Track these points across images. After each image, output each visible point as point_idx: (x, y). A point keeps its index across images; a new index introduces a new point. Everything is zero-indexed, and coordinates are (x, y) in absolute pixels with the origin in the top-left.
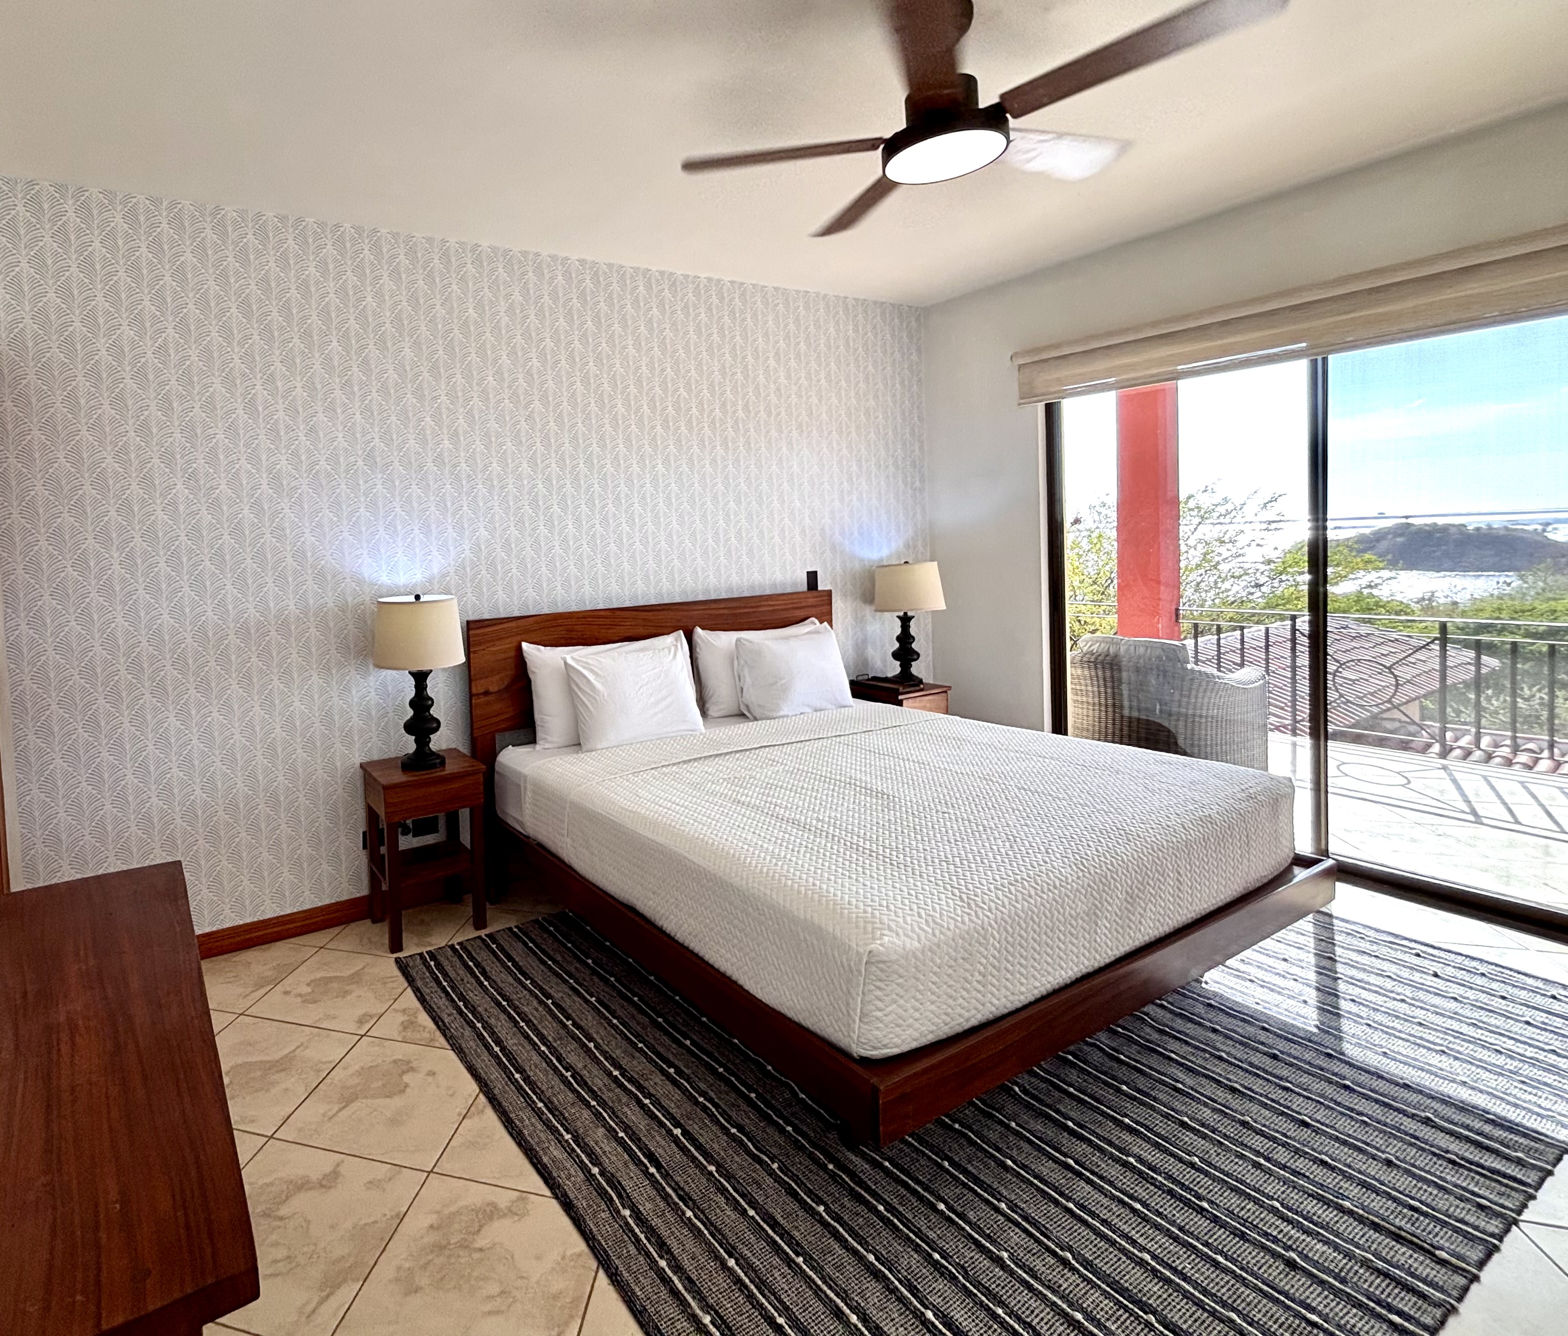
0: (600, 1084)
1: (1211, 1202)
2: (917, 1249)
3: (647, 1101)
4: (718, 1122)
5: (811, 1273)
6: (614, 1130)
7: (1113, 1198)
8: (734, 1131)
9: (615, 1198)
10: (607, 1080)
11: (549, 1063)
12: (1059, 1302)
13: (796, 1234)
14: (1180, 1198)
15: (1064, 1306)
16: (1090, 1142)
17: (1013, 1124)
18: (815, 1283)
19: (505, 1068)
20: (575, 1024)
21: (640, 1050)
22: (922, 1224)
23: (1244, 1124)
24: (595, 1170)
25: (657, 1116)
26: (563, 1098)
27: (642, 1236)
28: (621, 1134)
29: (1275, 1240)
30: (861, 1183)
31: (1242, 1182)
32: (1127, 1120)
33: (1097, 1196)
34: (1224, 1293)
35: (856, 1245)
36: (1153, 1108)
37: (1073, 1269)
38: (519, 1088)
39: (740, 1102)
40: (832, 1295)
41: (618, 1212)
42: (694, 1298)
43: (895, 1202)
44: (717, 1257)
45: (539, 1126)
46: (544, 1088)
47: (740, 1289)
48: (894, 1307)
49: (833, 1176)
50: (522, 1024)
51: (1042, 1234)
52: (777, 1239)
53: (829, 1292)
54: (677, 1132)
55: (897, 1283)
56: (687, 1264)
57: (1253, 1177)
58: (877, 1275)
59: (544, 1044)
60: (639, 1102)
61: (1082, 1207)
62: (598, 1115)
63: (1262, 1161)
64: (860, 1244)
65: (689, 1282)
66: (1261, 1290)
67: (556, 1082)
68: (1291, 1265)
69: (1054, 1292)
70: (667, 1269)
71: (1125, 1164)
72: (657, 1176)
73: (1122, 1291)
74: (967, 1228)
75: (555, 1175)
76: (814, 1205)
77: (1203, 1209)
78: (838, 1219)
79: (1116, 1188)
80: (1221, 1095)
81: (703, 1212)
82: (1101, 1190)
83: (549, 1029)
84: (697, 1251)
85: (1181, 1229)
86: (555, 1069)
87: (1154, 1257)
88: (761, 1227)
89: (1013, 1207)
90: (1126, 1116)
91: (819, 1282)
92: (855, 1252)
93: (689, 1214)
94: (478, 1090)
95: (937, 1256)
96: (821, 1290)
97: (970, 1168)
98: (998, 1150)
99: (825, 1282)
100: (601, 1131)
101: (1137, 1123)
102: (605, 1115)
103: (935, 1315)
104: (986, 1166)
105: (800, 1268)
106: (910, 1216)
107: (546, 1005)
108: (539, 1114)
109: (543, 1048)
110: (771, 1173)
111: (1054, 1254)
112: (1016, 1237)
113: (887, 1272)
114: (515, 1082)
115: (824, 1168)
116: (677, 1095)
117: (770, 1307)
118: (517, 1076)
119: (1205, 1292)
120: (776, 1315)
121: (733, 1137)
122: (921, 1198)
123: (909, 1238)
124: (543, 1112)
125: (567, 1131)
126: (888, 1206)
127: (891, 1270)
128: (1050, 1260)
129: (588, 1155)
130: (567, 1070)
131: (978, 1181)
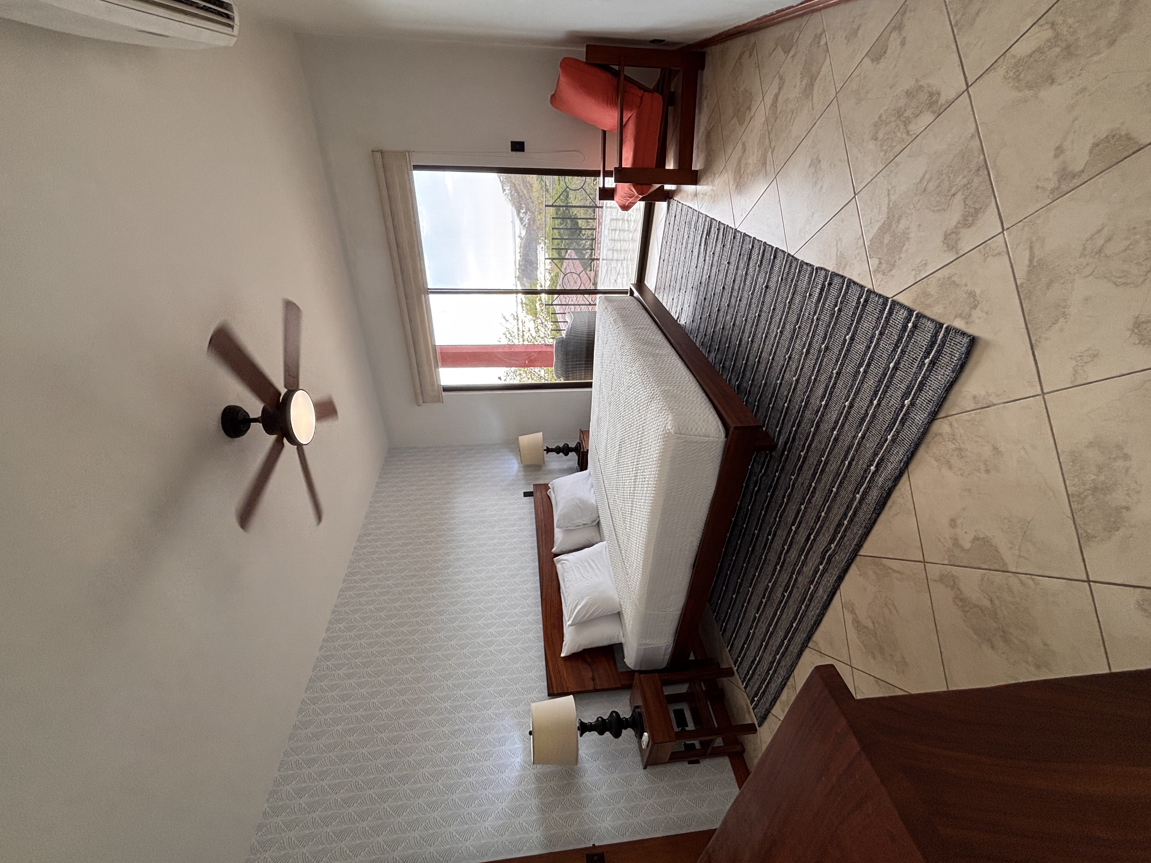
0: (785, 575)
1: (756, 313)
2: (804, 412)
3: (786, 547)
4: (784, 509)
5: (826, 453)
6: (802, 562)
7: (764, 344)
8: (786, 500)
9: (829, 554)
10: (783, 572)
11: (784, 608)
12: (803, 358)
13: (815, 463)
14: (757, 322)
15: (803, 356)
16: (749, 354)
17: (750, 382)
18: (829, 451)
19: (794, 634)
20: (764, 598)
21: (766, 557)
22: (795, 411)
23: (728, 306)
24: (821, 567)
25: (791, 541)
26: (797, 595)
27: (839, 535)
28: (803, 557)
29: (761, 292)
30: (788, 438)
31: (747, 304)
32: (737, 343)
33: (765, 350)
34: (782, 305)
35: (810, 437)
36: (731, 335)
37: (791, 354)
38: (800, 622)
39: (773, 500)
40: (831, 443)
41: (834, 551)
42: (853, 504)
43: (791, 423)
44: (835, 497)
45: (813, 604)
46: (796, 607)
47: (843, 483)
48: (826, 418)
49: (789, 452)
50: (771, 630)
51: (783, 366)
52: (819, 471)
53: (830, 444)
54: (794, 528)
55: (818, 418)
56: (842, 510)
57: (744, 301)
58: (818, 426)
59: (776, 613)
60: (787, 552)
61: (770, 354)
62: (799, 573)
63: (738, 299)
64: (809, 435)
65: (848, 508)
66: (777, 295)
67: (791, 601)
68: (767, 287)
69: (800, 360)
70: (847, 520)
71: (752, 341)
72: (814, 534)
73: (792, 338)
74: (790, 394)
75: (830, 590)
76: (802, 457)
77: (759, 315)
78: (804, 446)
79: (761, 344)
80: (721, 314)
81: (821, 508)
82: (763, 348)
83: (769, 612)
84: (836, 507)
85: (767, 321)
86: (786, 603)
87: (778, 328)
88: (818, 479)
89: (778, 378)
90: (736, 343)
91: (828, 449)
92: (813, 436)
93: (823, 514)
94: (807, 648)
95: (803, 404)
96: (831, 448)
97: (770, 396)
98: (760, 387)
99: (827, 447)
100: (805, 569)
101: (738, 339)
102: (797, 568)
103: (823, 401)
104: (767, 390)
105: (826, 458)
106: (793, 417)
107: (759, 617)
108: (808, 606)
109: (778, 613)
110: (796, 479)
111: (788, 361)
112: (787, 376)
113: (815, 422)
114: (798, 625)
115: (788, 455)
116: (779, 532)
117: (844, 469)
118: (794, 625)
119: (784, 311)
120: (846, 466)
121: (788, 500)
123: (801, 416)
124: (806, 605)
125: (810, 588)
126: (793, 426)
127: (814, 421)
128: (791, 363)
129: (817, 573)
130: (784, 596)
131: (773, 393)
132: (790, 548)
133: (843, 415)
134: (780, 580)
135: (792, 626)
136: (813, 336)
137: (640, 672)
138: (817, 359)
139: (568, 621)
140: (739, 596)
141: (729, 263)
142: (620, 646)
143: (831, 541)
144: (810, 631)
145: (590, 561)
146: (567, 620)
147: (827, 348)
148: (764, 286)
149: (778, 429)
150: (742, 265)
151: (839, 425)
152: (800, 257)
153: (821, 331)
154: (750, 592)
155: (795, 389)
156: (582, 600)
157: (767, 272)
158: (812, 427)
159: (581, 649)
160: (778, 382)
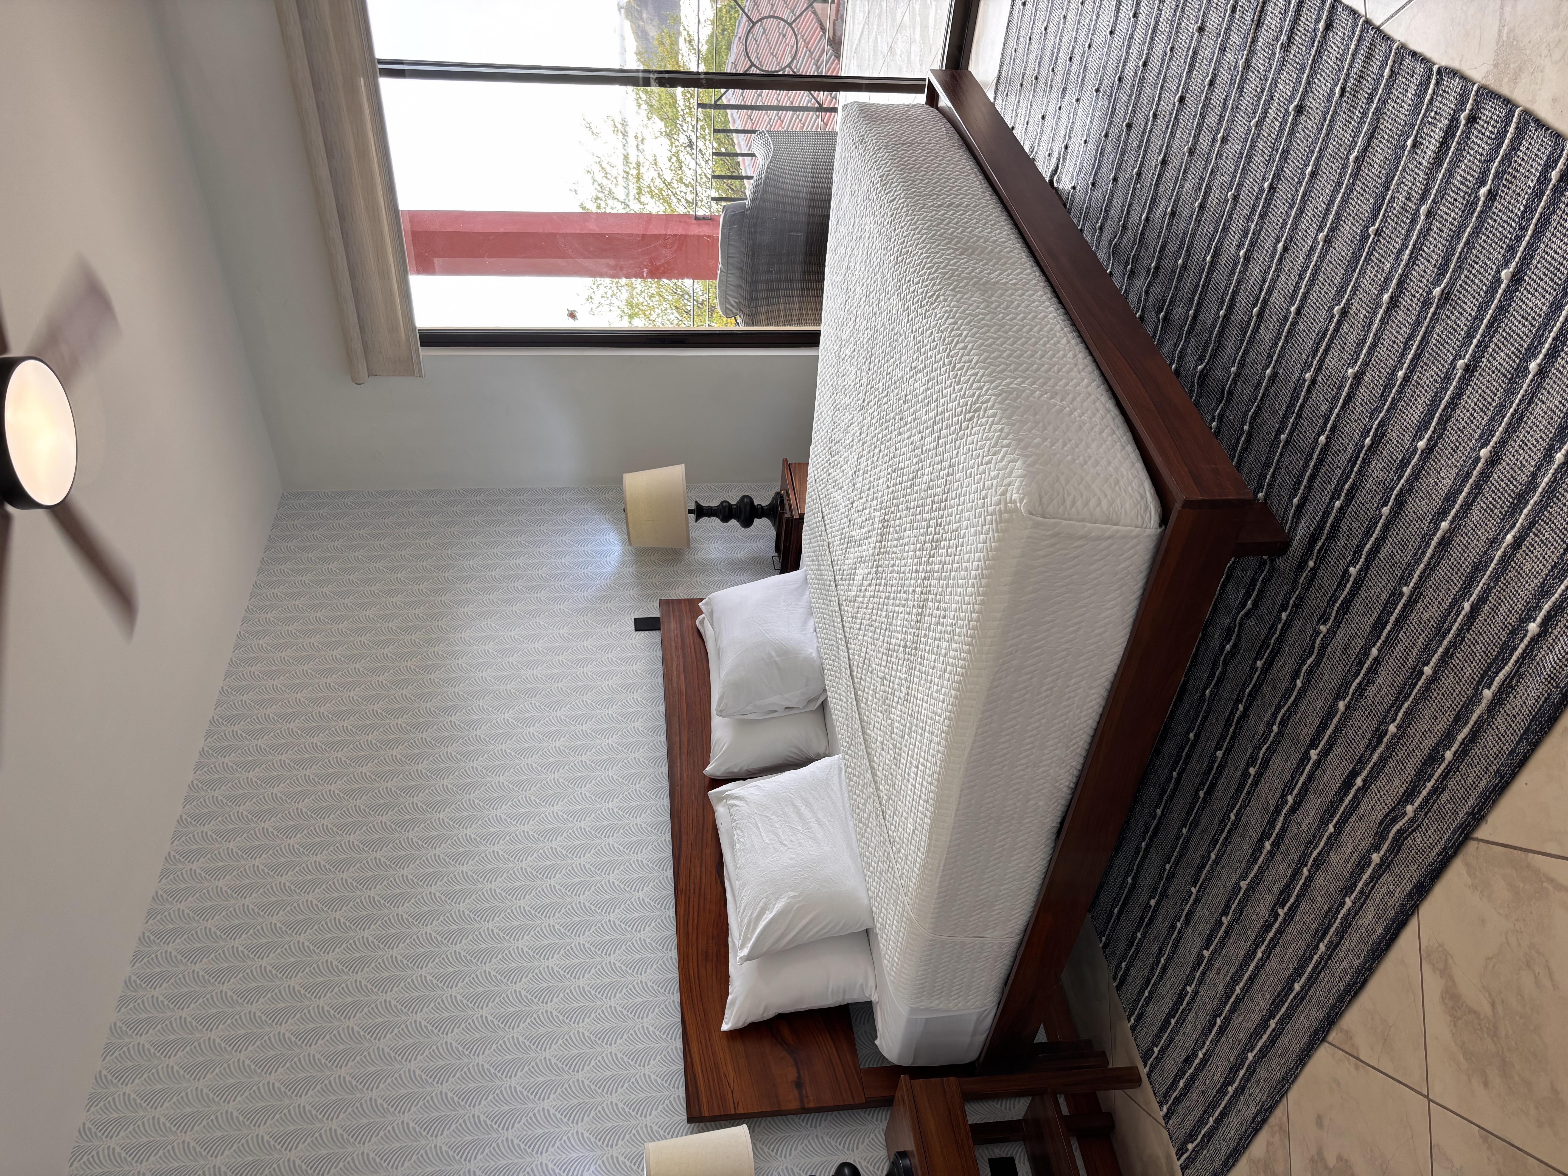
0: (1283, 866)
1: (1264, 180)
2: (1366, 462)
3: (1290, 799)
4: (1296, 703)
5: (1416, 576)
6: (1329, 838)
7: (1278, 269)
8: (1299, 683)
9: (1397, 827)
10: (1278, 858)
11: (1274, 942)
12: (1379, 317)
13: (1384, 597)
14: (1267, 206)
15: (1381, 311)
16: (1235, 293)
17: (1233, 369)
18: (1424, 571)
19: (1293, 1008)
20: (1225, 913)
21: (1238, 816)
22: (1344, 458)
23: (1191, 152)
24: (1376, 858)
25: (1304, 783)
26: (1309, 916)
27: (1429, 785)
28: (1331, 828)
30: (1320, 527)
31: (1241, 153)
32: (1208, 259)
33: (1280, 284)
34: (1336, 166)
35: (1378, 528)
36: (1193, 235)
37: (1349, 303)
38: (1312, 981)
39: (1269, 678)
40: (1430, 551)
41: (1412, 820)
42: (1472, 712)
43: (1330, 489)
44: (1427, 688)
45: (1346, 945)
46: (1304, 945)
47: (1451, 657)
48: (1424, 484)
49: (1320, 561)
50: (1238, 990)
51: (1325, 335)
52: (1393, 618)
53: (1428, 555)
54: (1314, 754)
55: (1402, 481)
56: (1443, 724)
57: (1235, 144)
58: (1400, 503)
59: (1255, 953)
60: (1294, 809)
61: (1293, 298)
62: (1318, 864)
63: (1220, 136)
64: (1376, 524)
65: (1459, 719)
66: (1327, 135)
67: (1293, 929)
68: (1300, 110)
69: (1371, 323)
70: (1453, 749)
71: (1247, 258)
72: (1364, 773)
73: (1356, 258)
74: (1336, 411)
75: (1393, 914)
76: (1352, 579)
77: (1271, 187)
78: (1359, 550)
79: (1270, 267)
80: (1170, 173)
81: (1388, 712)
82: (1275, 281)
83: (1237, 949)
84: (1427, 714)
85: (1292, 206)
86: (1280, 932)
87: (1320, 229)
88: (1387, 638)
89: (1307, 366)
90: (1204, 259)
91: (1422, 566)
92: (1386, 528)
93: (1392, 728)
94: (1325, 1045)
95: (1368, 441)
96: (1429, 563)
97: (1282, 412)
98: (1259, 384)
99: (1420, 560)
100: (1333, 857)
101: (1209, 248)
102: (1316, 853)
103: (1420, 439)
104: (1277, 395)
105: (1415, 588)
106: (1339, 472)
107: (1211, 958)
108: (1334, 947)
109: (1259, 954)
110: (1332, 632)
111: (1339, 323)
112: (1332, 362)
113: (1395, 492)
114: (1306, 988)
115: (1314, 570)
116: (1277, 761)
117: (1459, 620)
118: (1297, 987)
119: (1339, 183)
120: (1463, 613)
121: (1307, 683)
122: (1321, 461)
123: (1359, 472)
124: (1331, 942)
125: (1342, 904)
126: (1335, 496)
127: (1393, 489)
128: (1346, 327)
129: (1362, 872)
130: (1277, 915)
131: (1291, 404)
132: (1301, 801)
133: (1471, 481)
134: (1270, 876)
135: (1291, 989)
136: (1413, 260)
137: (915, 1072)
138: (1418, 323)
139: (742, 947)
140: (1165, 903)
141: (1201, 29)
142: (866, 1009)
143: (1408, 796)
144: (1334, 1006)
145: (799, 803)
146: (738, 943)
147: (1446, 297)
148: (1291, 107)
149: (1295, 500)
150: (1236, 39)
151: (1457, 506)
152: (1398, 31)
153: (1434, 250)
154: (1193, 897)
155: (1349, 399)
156: (777, 899)
157: (1304, 67)
158: (1385, 504)
159: (770, 1014)
160: (1308, 376)
